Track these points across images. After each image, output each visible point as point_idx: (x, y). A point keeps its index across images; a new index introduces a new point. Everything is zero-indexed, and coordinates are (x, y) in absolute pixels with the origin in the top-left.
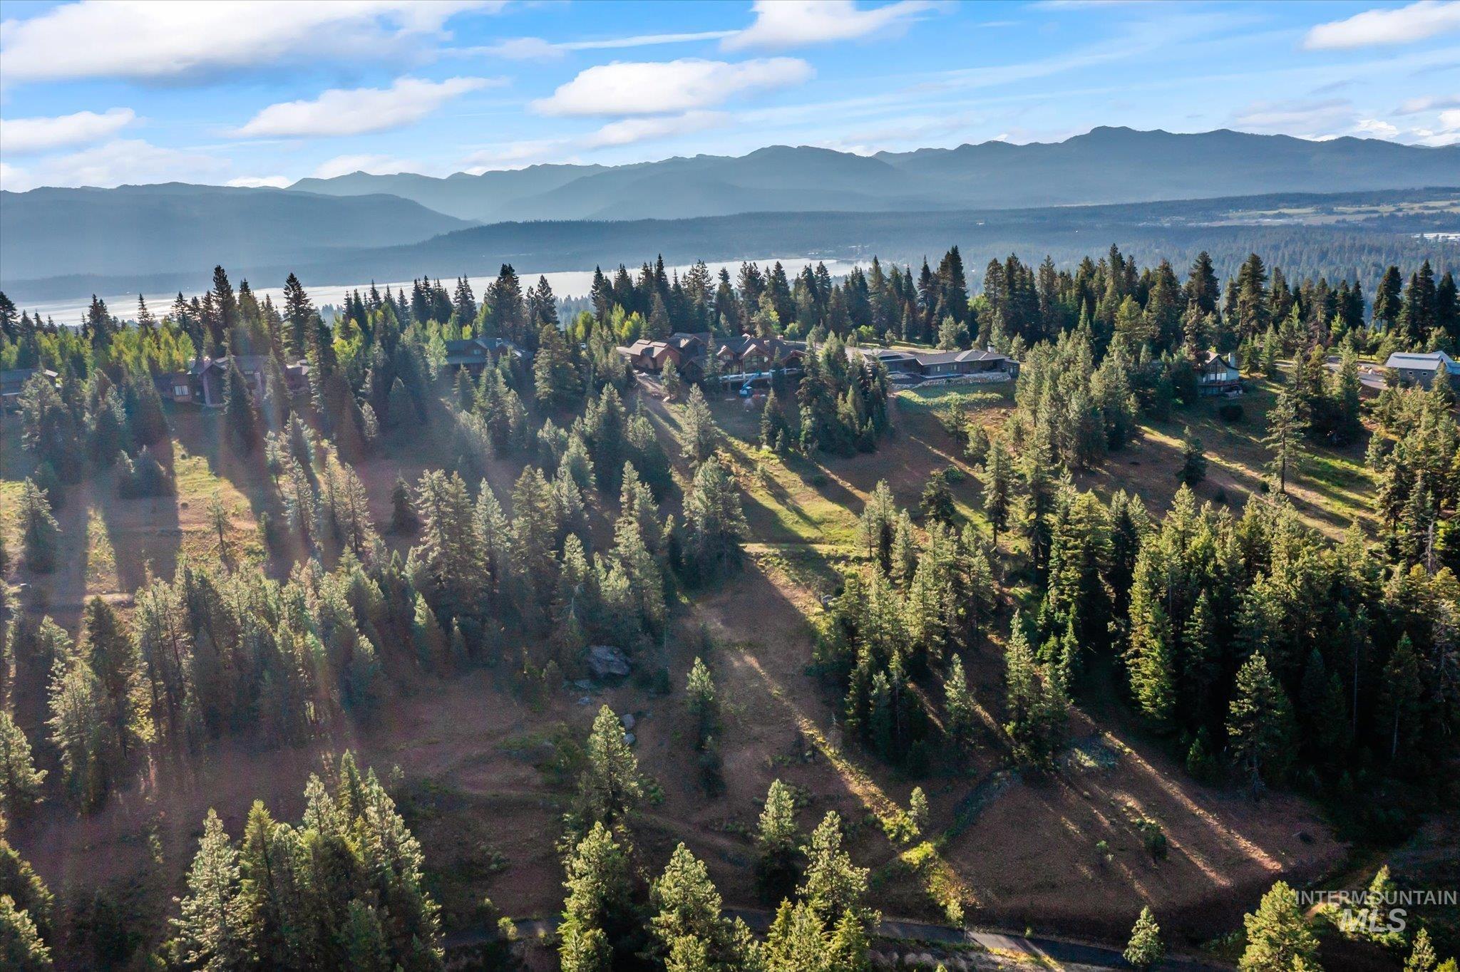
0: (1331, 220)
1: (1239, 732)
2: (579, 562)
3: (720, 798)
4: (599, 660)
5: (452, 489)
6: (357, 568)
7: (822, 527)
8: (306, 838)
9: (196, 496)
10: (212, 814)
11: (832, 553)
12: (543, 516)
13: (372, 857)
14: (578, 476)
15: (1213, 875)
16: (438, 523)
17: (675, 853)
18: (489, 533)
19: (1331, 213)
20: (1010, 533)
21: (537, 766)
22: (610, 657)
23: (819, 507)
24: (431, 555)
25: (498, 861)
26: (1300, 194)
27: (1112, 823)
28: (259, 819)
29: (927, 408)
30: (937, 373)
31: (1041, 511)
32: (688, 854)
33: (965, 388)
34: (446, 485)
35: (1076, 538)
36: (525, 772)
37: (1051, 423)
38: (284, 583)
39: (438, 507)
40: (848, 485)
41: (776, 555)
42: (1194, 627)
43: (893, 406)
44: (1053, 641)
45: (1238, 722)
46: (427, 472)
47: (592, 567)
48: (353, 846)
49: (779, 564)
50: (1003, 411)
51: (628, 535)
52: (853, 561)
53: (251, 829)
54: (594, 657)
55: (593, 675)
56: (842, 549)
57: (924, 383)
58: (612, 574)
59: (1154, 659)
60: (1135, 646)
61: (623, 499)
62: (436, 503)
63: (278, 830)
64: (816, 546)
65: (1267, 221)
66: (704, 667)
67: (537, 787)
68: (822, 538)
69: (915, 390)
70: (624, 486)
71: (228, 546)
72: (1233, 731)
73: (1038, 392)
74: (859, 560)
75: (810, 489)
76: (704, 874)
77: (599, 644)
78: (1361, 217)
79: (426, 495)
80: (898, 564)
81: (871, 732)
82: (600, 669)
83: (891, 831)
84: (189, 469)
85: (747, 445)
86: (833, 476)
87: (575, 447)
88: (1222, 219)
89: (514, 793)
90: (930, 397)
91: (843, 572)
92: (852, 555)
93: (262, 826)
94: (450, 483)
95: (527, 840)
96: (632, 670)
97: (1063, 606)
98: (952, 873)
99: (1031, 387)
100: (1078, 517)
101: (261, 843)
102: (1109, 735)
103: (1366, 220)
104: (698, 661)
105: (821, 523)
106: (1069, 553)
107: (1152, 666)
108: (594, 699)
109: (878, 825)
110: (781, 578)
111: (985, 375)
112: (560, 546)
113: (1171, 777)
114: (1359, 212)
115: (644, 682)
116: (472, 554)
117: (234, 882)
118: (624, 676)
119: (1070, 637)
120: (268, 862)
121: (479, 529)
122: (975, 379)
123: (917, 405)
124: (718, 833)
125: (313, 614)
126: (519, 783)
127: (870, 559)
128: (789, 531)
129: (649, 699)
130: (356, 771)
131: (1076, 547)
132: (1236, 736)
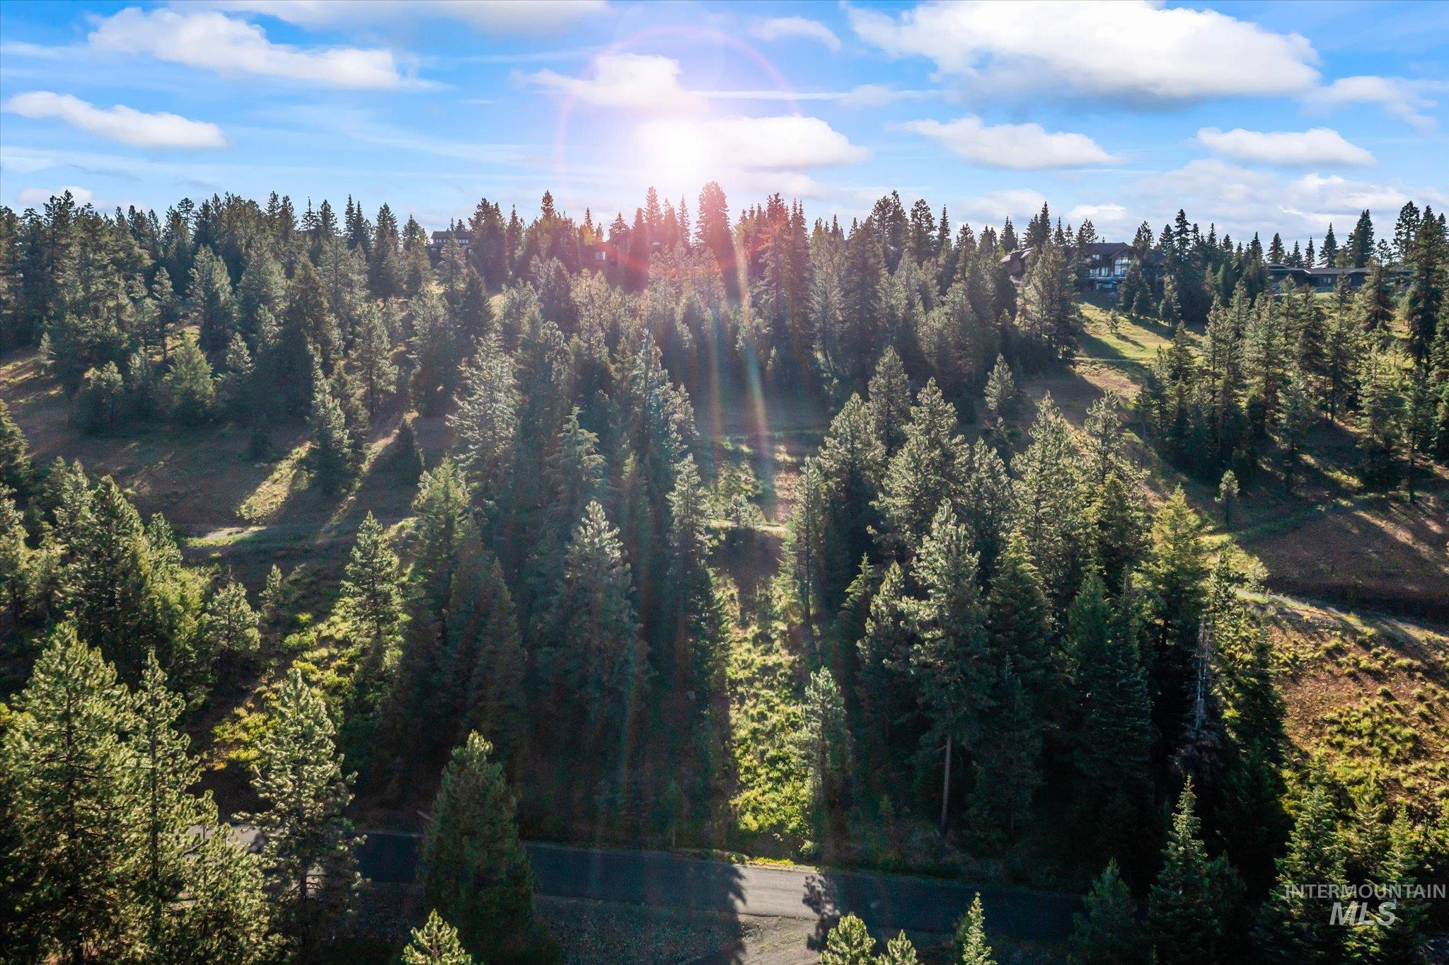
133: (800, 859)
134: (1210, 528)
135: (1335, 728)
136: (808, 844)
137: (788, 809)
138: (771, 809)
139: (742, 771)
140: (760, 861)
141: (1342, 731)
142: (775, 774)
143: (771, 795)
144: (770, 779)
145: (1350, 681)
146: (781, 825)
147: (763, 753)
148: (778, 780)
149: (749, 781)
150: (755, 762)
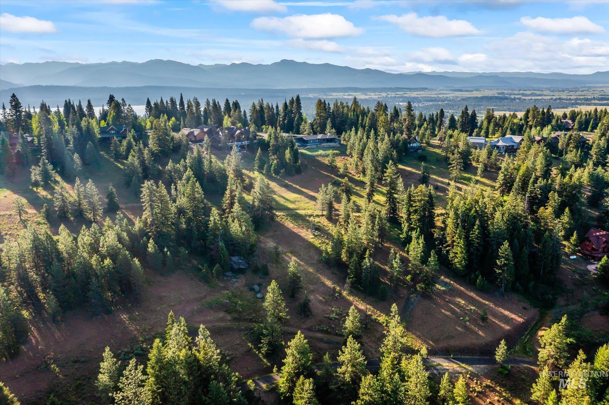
0: (367, 97)
1: (500, 271)
2: (218, 220)
3: (310, 317)
4: (235, 262)
7: (296, 203)
10: (107, 349)
11: (306, 214)
15: (503, 325)
19: (366, 95)
21: (226, 311)
22: (240, 261)
23: (292, 196)
25: (229, 355)
26: (355, 88)
27: (461, 310)
29: (314, 156)
30: (311, 143)
33: (325, 149)
34: (154, 187)
36: (221, 314)
40: (298, 187)
41: (284, 215)
42: (475, 233)
45: (500, 267)
49: (287, 219)
50: (343, 157)
52: (316, 216)
53: (155, 353)
54: (233, 261)
55: (232, 270)
56: (309, 212)
57: (308, 147)
59: (461, 247)
60: (449, 242)
62: (149, 196)
64: (298, 211)
65: (346, 97)
67: (230, 321)
68: (298, 208)
69: (305, 150)
72: (498, 271)
74: (318, 216)
75: (283, 189)
77: (233, 256)
78: (377, 96)
79: (145, 192)
82: (236, 267)
83: (384, 323)
85: (248, 172)
86: (289, 183)
88: (330, 96)
89: (222, 324)
90: (313, 152)
91: (314, 221)
92: (315, 214)
93: (159, 351)
95: (236, 345)
96: (250, 266)
98: (414, 336)
102: (443, 277)
103: (378, 98)
105: (295, 202)
107: (459, 249)
108: (237, 280)
109: (377, 321)
110: (290, 224)
111: (330, 144)
113: (471, 291)
114: (375, 95)
115: (256, 271)
118: (246, 269)
122: (326, 145)
123: (310, 155)
124: (316, 331)
126: (222, 320)
127: (323, 215)
128: (283, 205)
129: (261, 278)
132: (499, 273)
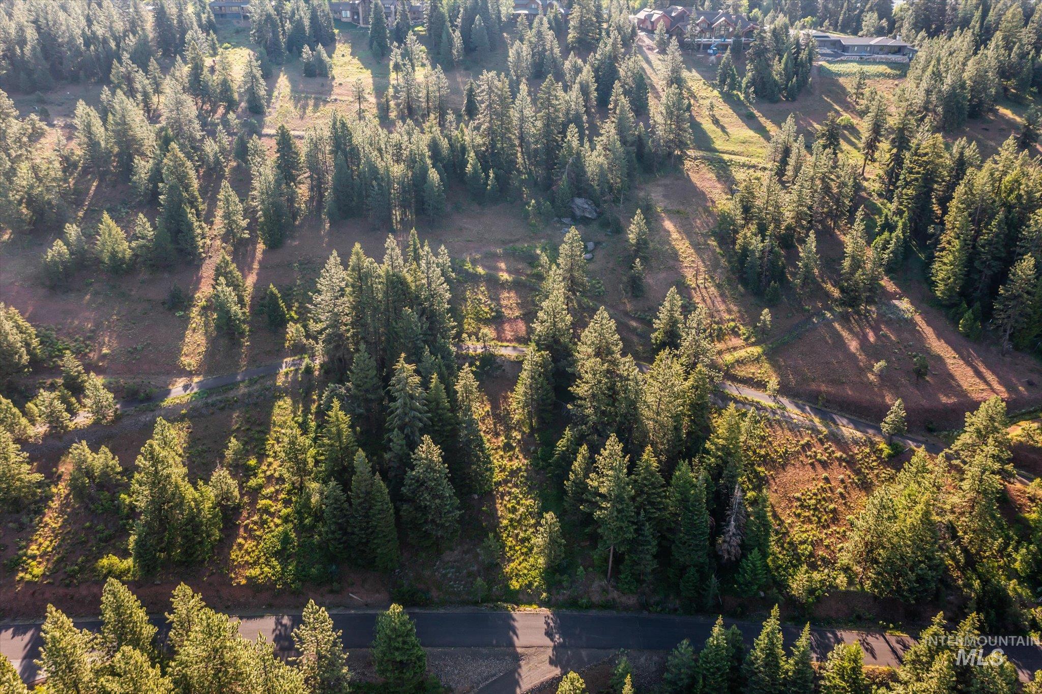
1: (1001, 306)
2: (575, 143)
4: (578, 207)
5: (499, 84)
6: (436, 130)
7: (744, 146)
8: (382, 270)
9: (348, 80)
10: (334, 253)
11: (747, 163)
12: (556, 111)
13: (420, 288)
14: (584, 90)
16: (489, 106)
17: (598, 312)
18: (522, 119)
20: (877, 164)
22: (586, 206)
23: (745, 132)
24: (483, 127)
28: (357, 254)
30: (854, 51)
31: (900, 149)
32: (606, 315)
34: (496, 82)
35: (920, 167)
37: (928, 92)
38: (390, 132)
39: (490, 96)
43: (815, 72)
44: (886, 234)
45: (1004, 301)
46: (485, 72)
47: (582, 146)
48: (409, 279)
49: (709, 165)
50: (896, 82)
51: (609, 129)
52: (760, 169)
53: (353, 260)
54: (575, 204)
55: (573, 216)
56: (754, 161)
57: (842, 58)
58: (595, 153)
59: (954, 253)
60: (944, 244)
61: (610, 106)
62: (489, 94)
63: (367, 262)
66: (642, 217)
68: (742, 153)
70: (612, 98)
71: (364, 111)
72: (996, 306)
73: (924, 71)
74: (764, 169)
76: (614, 328)
77: (580, 197)
79: (483, 87)
80: (790, 172)
81: (745, 273)
82: (578, 213)
84: (345, 63)
87: (587, 74)
91: (751, 176)
92: (761, 166)
93: (359, 259)
94: (499, 81)
96: (599, 217)
97: (899, 213)
99: (920, 66)
100: (924, 151)
101: (358, 268)
104: (639, 211)
105: (744, 143)
106: (913, 176)
107: (951, 257)
109: (736, 329)
111: (890, 56)
112: (564, 133)
115: (605, 224)
116: (508, 130)
117: (342, 289)
118: (593, 219)
119: (898, 232)
120: (360, 278)
121: (514, 114)
125: (406, 153)
127: (771, 169)
129: (606, 235)
130: (417, 241)
131: (918, 173)
132: (997, 309)
133: (542, 604)
134: (753, 340)
135: (799, 503)
136: (545, 594)
137: (533, 573)
138: (525, 575)
139: (507, 549)
140: (522, 608)
141: (802, 506)
142: (525, 550)
143: (523, 565)
144: (522, 553)
145: (810, 467)
146: (530, 585)
147: (517, 535)
148: (526, 554)
149: (512, 556)
150: (514, 543)
